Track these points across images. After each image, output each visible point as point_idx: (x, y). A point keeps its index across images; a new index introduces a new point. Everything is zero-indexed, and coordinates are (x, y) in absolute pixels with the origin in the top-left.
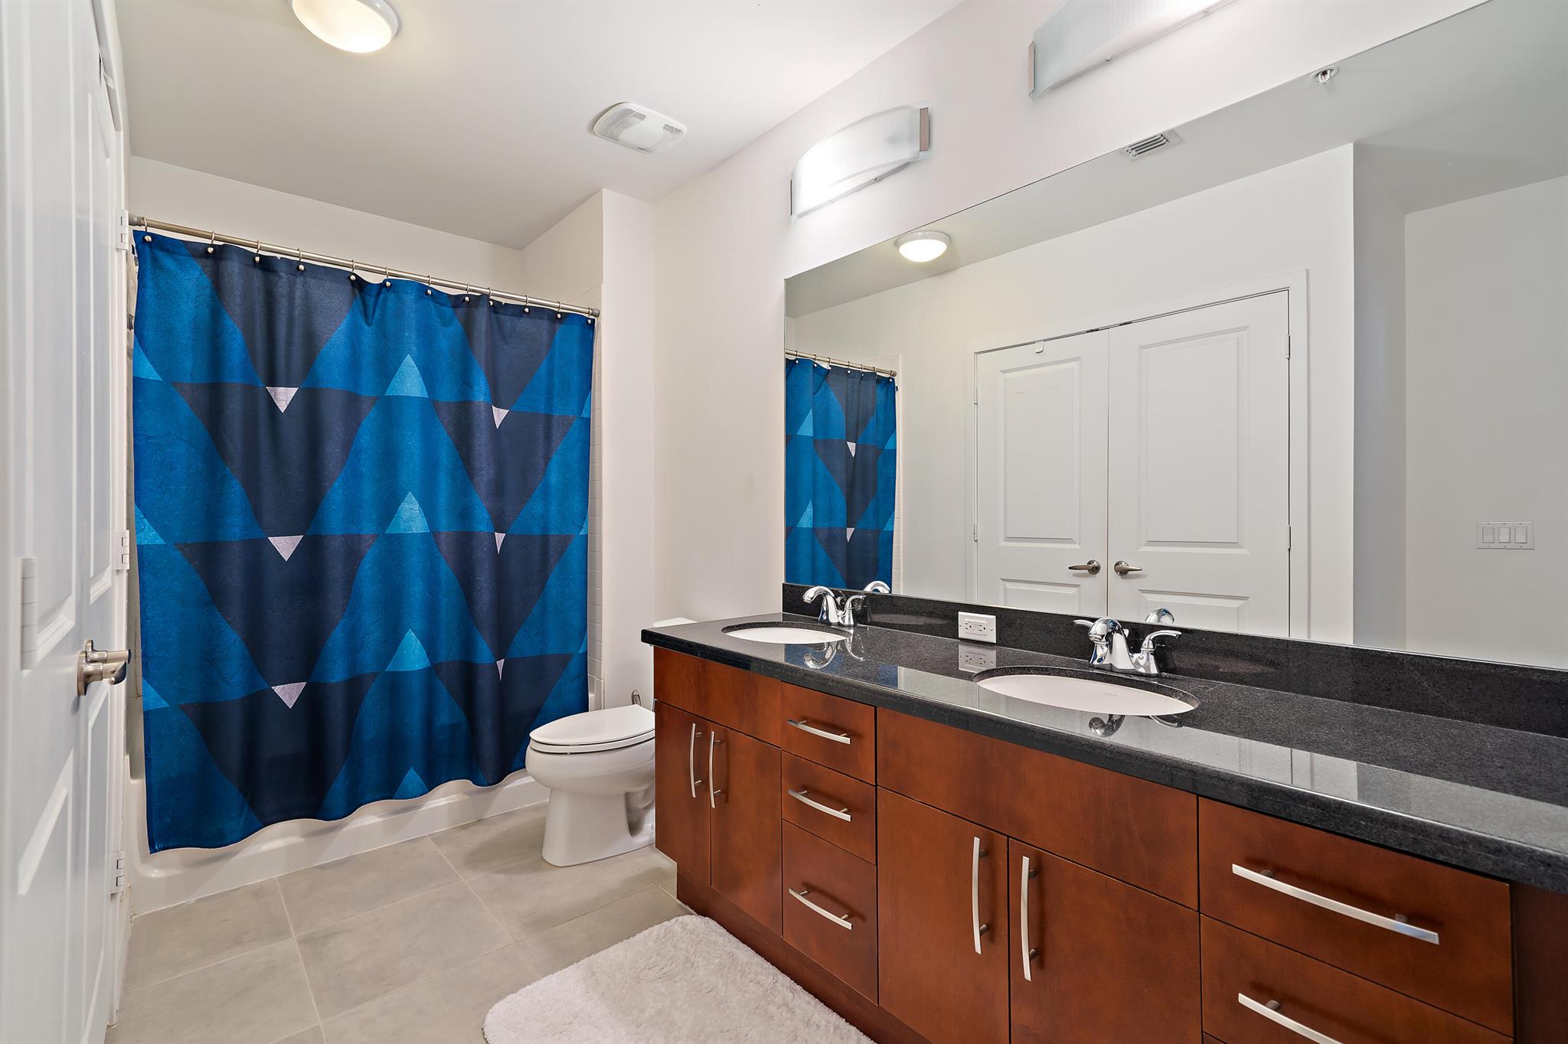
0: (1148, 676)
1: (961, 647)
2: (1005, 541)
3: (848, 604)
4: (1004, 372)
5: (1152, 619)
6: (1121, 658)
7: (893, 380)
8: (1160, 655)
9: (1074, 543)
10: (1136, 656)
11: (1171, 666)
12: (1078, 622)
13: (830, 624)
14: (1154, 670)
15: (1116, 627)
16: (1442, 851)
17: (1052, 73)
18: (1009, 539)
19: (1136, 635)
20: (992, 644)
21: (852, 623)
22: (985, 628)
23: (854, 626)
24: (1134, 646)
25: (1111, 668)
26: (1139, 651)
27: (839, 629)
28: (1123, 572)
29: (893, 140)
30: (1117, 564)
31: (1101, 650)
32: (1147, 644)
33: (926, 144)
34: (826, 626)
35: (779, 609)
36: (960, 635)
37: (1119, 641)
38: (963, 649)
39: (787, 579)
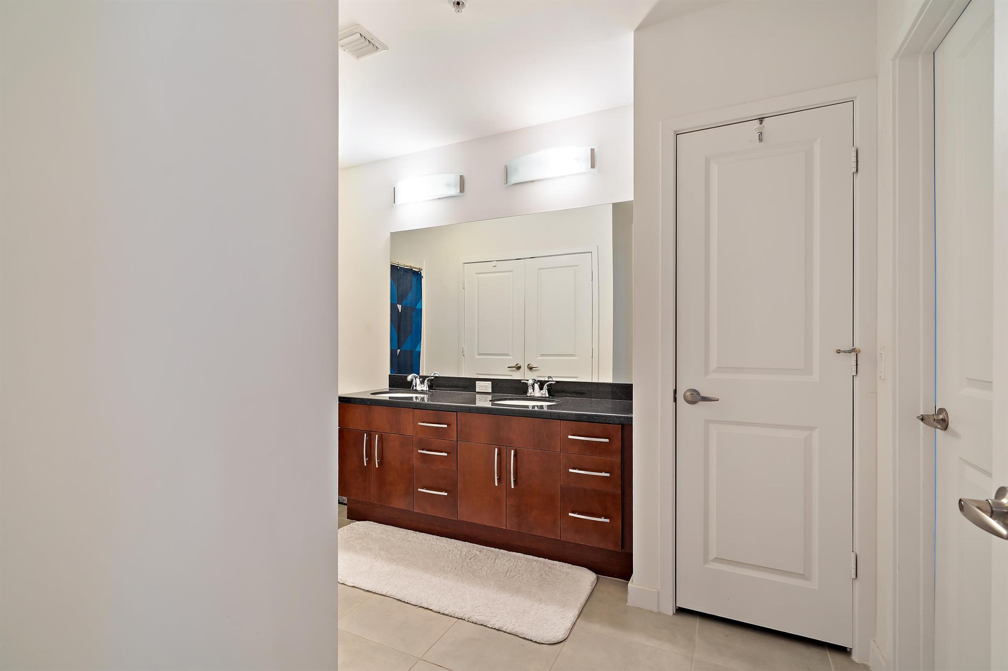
0: (546, 397)
1: (477, 395)
2: (478, 355)
3: (426, 381)
4: (477, 274)
5: (547, 379)
6: (537, 393)
7: (421, 272)
8: (549, 391)
9: (510, 356)
10: (542, 391)
11: (552, 394)
12: (522, 381)
13: (417, 390)
14: (547, 395)
15: (535, 381)
16: (610, 420)
17: (513, 179)
18: (480, 354)
19: (542, 384)
20: (490, 393)
21: (428, 389)
22: (487, 387)
23: (429, 391)
24: (541, 388)
25: (534, 396)
26: (543, 390)
27: (422, 392)
28: (531, 368)
29: (448, 185)
30: (528, 365)
31: (530, 390)
32: (545, 387)
33: (462, 190)
34: (416, 391)
35: (387, 387)
36: (477, 391)
37: (537, 386)
38: (477, 396)
39: (391, 373)
